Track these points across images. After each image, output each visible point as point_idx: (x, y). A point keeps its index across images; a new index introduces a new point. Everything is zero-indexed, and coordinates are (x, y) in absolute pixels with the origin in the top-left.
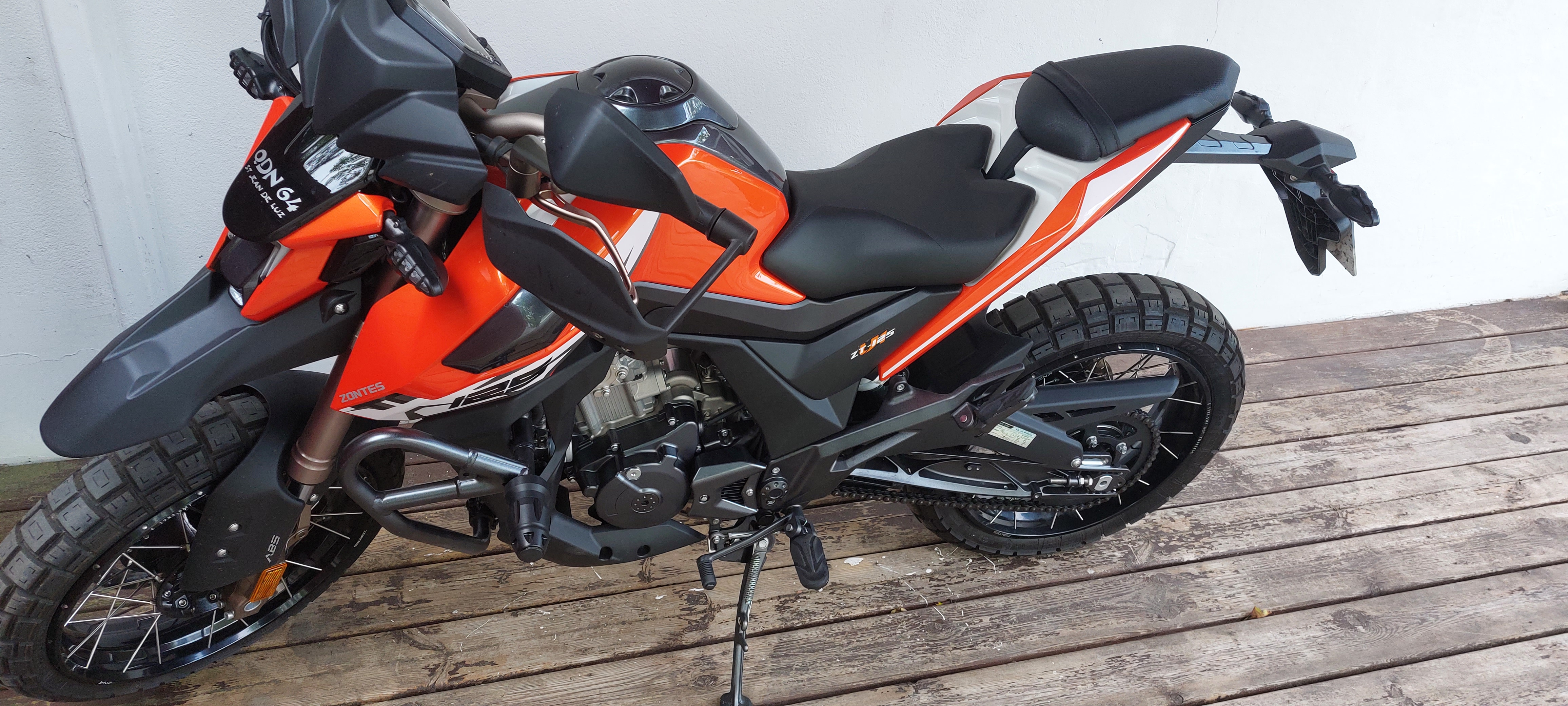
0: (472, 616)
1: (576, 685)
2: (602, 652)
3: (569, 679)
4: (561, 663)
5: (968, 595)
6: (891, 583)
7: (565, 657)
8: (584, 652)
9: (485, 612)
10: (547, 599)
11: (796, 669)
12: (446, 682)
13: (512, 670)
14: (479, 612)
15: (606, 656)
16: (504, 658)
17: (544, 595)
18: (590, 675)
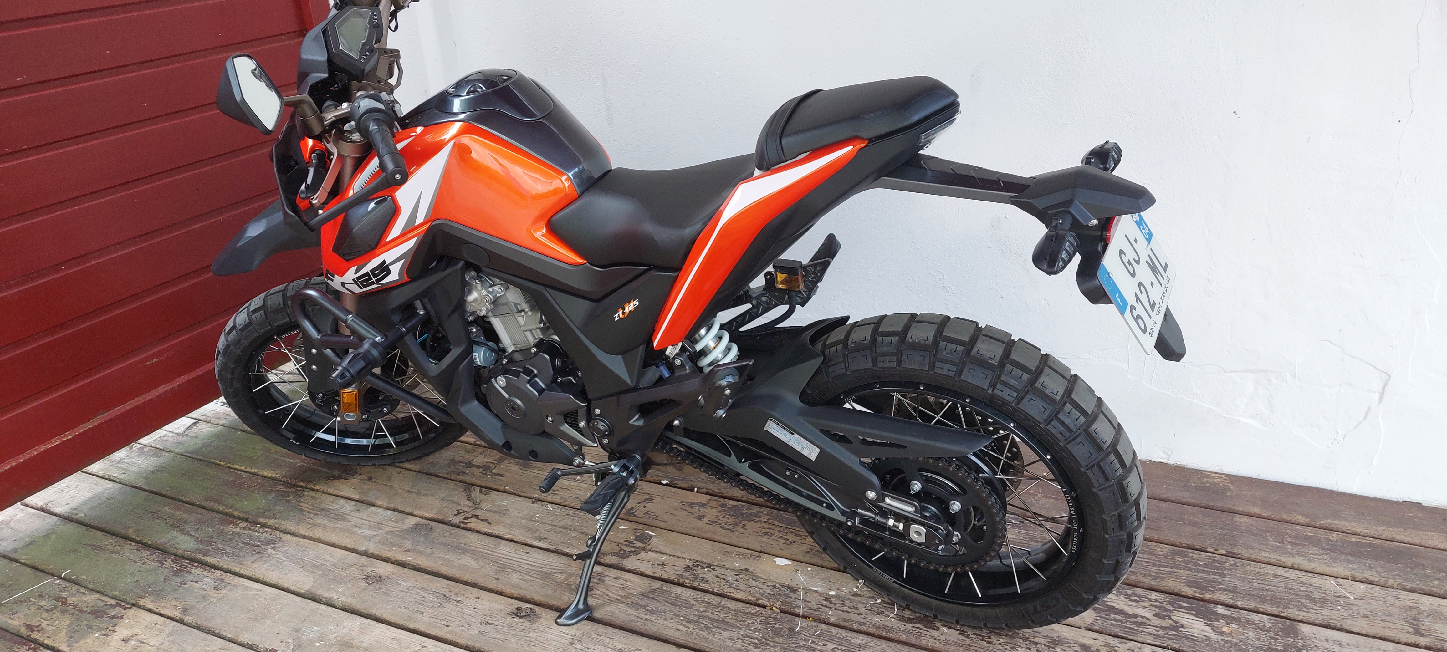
0: (515, 494)
1: (516, 555)
2: (550, 544)
3: (514, 550)
4: (523, 539)
5: (842, 624)
6: (789, 588)
7: (527, 537)
8: (540, 539)
9: (522, 494)
10: (562, 501)
11: (647, 610)
12: (458, 522)
13: (494, 532)
14: (519, 493)
15: (550, 547)
16: (498, 522)
17: (562, 498)
18: (527, 553)
